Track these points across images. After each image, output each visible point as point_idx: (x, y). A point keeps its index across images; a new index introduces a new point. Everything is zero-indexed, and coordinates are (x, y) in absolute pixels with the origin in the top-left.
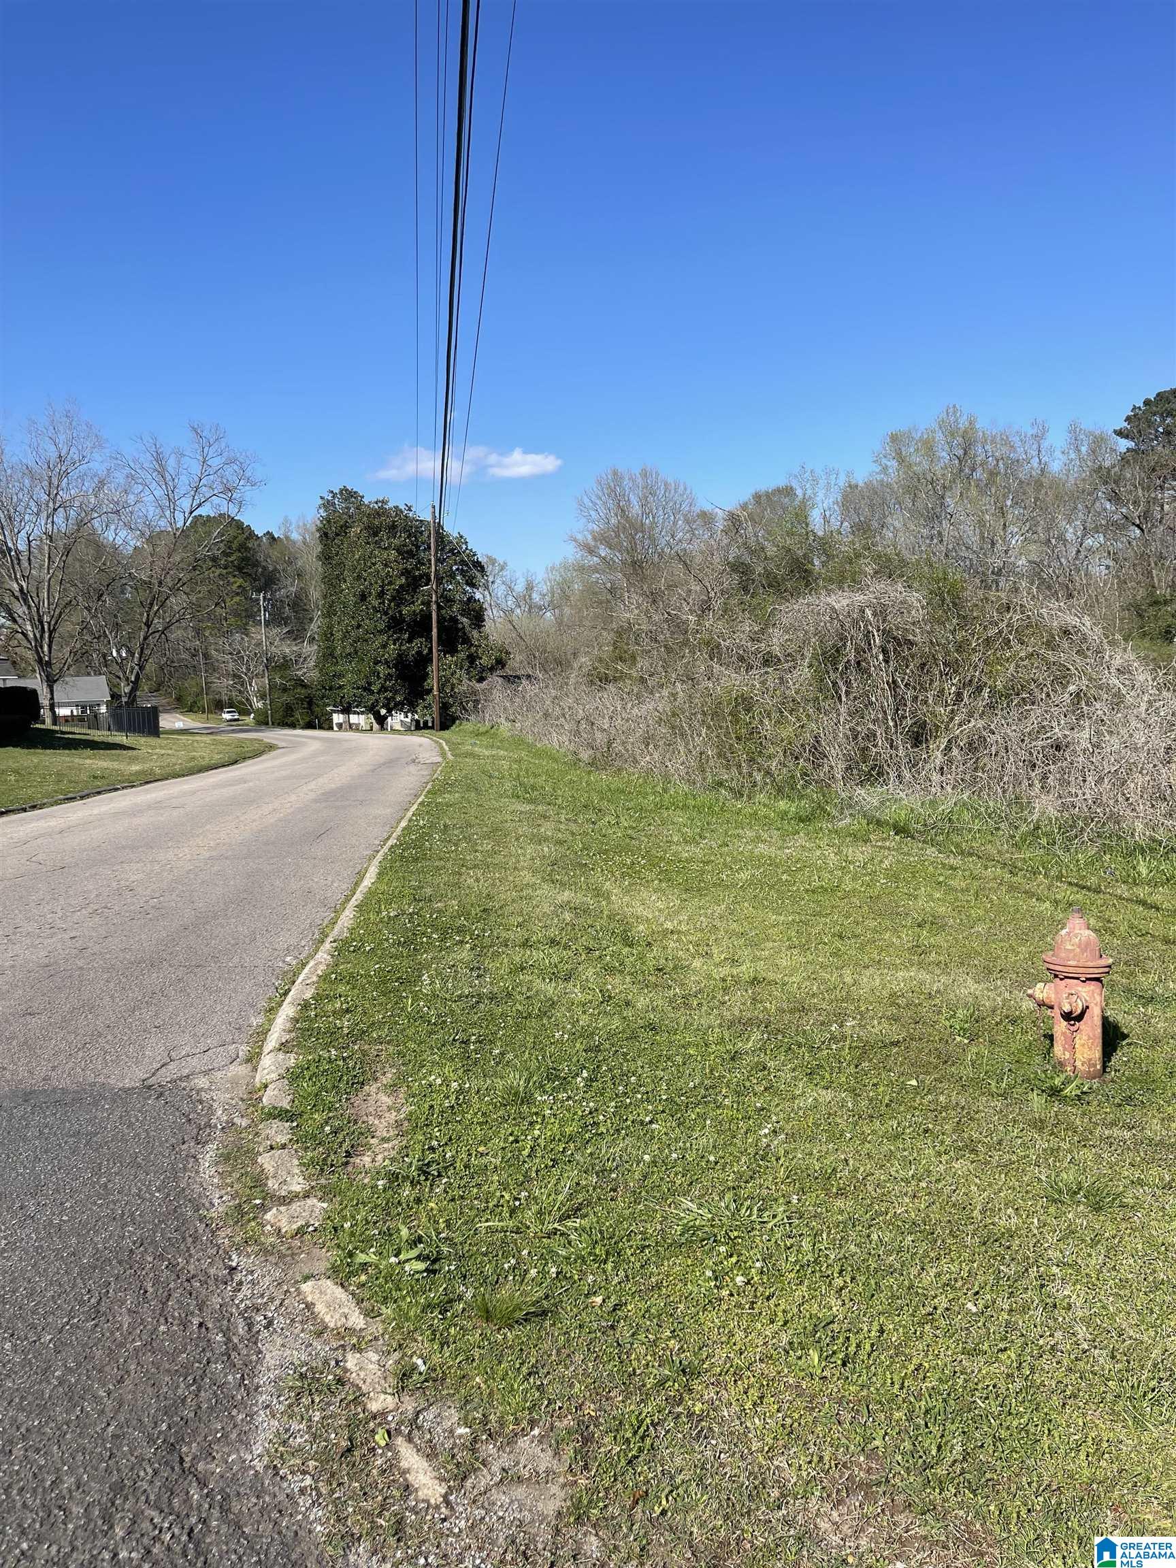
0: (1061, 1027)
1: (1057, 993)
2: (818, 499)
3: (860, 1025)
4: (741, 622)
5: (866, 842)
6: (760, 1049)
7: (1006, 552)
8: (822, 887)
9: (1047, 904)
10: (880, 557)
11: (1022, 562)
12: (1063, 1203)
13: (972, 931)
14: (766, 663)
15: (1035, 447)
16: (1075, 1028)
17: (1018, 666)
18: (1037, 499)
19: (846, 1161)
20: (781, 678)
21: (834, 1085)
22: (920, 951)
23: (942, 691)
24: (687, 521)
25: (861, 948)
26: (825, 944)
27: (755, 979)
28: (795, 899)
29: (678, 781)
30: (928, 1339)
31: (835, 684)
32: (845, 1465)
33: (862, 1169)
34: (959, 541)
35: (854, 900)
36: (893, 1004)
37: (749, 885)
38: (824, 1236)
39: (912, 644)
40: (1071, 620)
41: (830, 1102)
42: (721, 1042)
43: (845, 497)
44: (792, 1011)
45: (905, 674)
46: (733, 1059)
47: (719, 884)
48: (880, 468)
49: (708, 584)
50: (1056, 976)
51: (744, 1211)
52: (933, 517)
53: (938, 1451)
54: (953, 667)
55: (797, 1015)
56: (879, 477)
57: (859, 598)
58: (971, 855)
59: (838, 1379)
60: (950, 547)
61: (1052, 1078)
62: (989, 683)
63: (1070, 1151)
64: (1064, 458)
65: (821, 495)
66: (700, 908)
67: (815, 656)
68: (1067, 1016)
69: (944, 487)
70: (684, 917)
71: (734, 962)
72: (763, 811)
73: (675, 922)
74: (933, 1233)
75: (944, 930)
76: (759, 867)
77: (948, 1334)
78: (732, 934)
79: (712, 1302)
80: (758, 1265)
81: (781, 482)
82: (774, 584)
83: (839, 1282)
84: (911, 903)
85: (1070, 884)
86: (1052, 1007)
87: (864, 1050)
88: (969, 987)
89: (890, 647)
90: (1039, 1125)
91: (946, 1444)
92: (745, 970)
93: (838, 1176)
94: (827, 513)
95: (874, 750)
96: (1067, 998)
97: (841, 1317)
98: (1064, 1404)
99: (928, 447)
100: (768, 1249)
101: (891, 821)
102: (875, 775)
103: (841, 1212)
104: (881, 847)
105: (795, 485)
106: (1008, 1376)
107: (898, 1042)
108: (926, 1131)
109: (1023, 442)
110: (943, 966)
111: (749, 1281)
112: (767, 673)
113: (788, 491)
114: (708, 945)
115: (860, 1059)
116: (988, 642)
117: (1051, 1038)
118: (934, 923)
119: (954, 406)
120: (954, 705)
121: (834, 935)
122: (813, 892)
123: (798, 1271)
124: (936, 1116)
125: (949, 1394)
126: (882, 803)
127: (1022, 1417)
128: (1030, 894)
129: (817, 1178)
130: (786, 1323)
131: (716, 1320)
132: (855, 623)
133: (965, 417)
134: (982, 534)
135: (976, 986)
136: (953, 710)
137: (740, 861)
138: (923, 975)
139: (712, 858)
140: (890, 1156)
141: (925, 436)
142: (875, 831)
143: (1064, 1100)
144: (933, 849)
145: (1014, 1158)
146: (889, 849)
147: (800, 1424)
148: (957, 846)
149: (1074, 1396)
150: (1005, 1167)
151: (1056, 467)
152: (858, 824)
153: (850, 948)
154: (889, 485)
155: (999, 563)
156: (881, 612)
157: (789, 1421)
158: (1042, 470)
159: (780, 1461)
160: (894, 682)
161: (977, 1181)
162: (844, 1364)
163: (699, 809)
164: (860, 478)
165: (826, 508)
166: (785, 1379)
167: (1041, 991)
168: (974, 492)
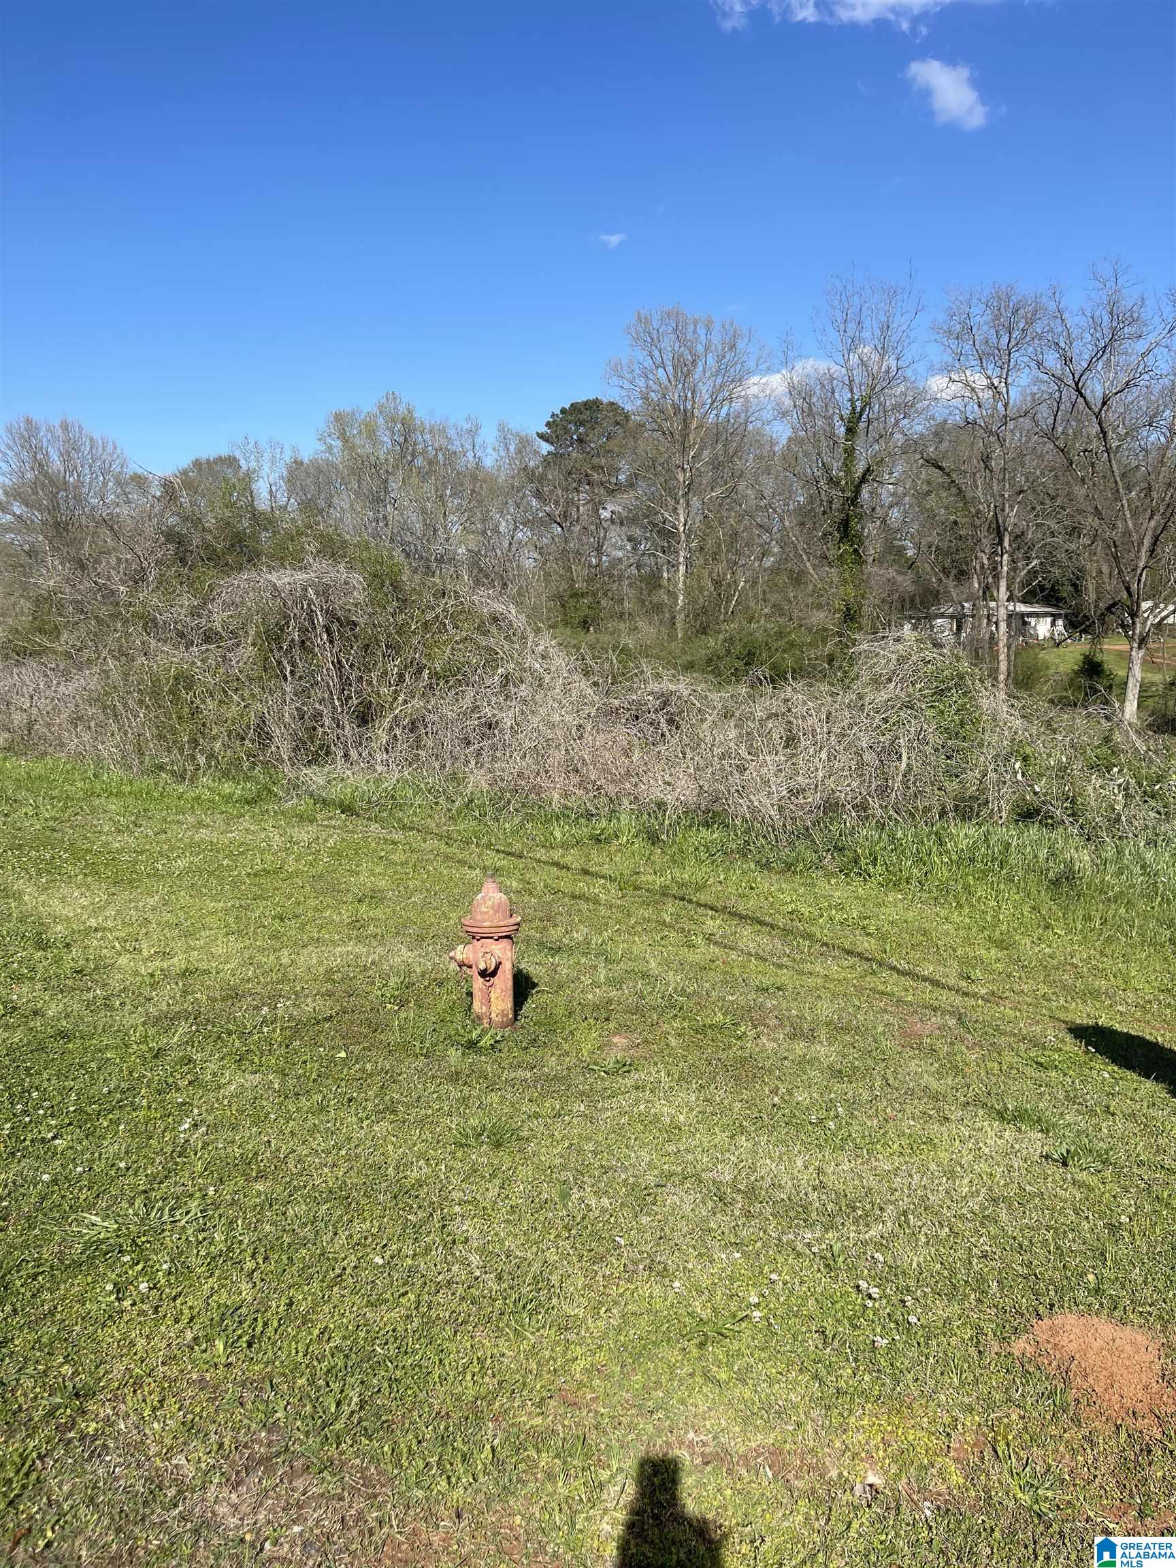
0: (478, 983)
1: (475, 952)
2: (263, 472)
3: (294, 1005)
4: (178, 595)
5: (311, 822)
6: (187, 1042)
7: (447, 540)
8: (264, 870)
9: (478, 871)
10: (322, 536)
11: (462, 550)
12: (468, 1146)
13: (409, 901)
14: (208, 640)
15: (470, 441)
16: (490, 983)
17: (453, 649)
18: (473, 491)
19: (269, 1142)
20: (224, 657)
21: (264, 1068)
22: (358, 925)
23: (385, 673)
24: (118, 483)
25: (302, 928)
26: (264, 927)
27: (186, 970)
28: (234, 884)
29: (112, 767)
30: (335, 1300)
31: (279, 663)
32: (246, 1446)
33: (284, 1148)
34: (405, 527)
35: (297, 880)
36: (330, 980)
37: (187, 873)
38: (239, 1222)
39: (356, 625)
40: (500, 608)
41: (257, 1086)
42: (144, 1039)
43: (290, 472)
44: (223, 1000)
45: (350, 654)
46: (156, 1057)
47: (155, 874)
48: (324, 447)
49: (140, 553)
50: (474, 938)
51: (153, 1214)
52: (377, 501)
53: (337, 1407)
54: (394, 648)
55: (230, 1003)
56: (324, 456)
57: (302, 576)
58: (411, 829)
59: (243, 1362)
60: (396, 531)
61: (470, 1032)
62: (428, 664)
63: (479, 1098)
64: (495, 455)
65: (266, 469)
66: (130, 901)
67: (258, 634)
68: (484, 974)
69: (388, 472)
70: (111, 912)
71: (165, 955)
72: (207, 794)
73: (100, 918)
74: (348, 1198)
75: (383, 904)
76: (199, 854)
77: (354, 1292)
78: (163, 925)
79: (113, 1316)
80: (165, 1267)
81: (224, 452)
82: (213, 558)
83: (250, 1265)
84: (352, 879)
85: (498, 851)
86: (470, 967)
87: (296, 1029)
88: (403, 956)
89: (335, 627)
90: (455, 1077)
91: (346, 1397)
92: (178, 963)
93: (260, 1158)
94: (274, 488)
95: (320, 730)
96: (483, 957)
97: (249, 1299)
98: (455, 1332)
99: (370, 431)
100: (177, 1247)
101: (337, 800)
102: (320, 755)
103: (259, 1195)
104: (327, 826)
105: (238, 455)
106: (407, 1317)
107: (331, 1017)
108: (350, 1100)
109: (460, 435)
110: (379, 938)
111: (155, 1285)
112: (207, 650)
113: (231, 461)
114: (137, 940)
115: (291, 1039)
116: (426, 625)
117: (470, 994)
118: (374, 897)
119: (393, 393)
120: (397, 685)
121: (274, 918)
122: (255, 875)
123: (209, 1264)
124: (361, 1084)
125: (351, 1349)
126: (329, 782)
127: (417, 1354)
128: (462, 863)
129: (237, 1165)
130: (191, 1319)
131: (116, 1334)
132: (298, 602)
133: (404, 405)
134: (425, 520)
135: (409, 953)
136: (396, 691)
137: (179, 848)
138: (361, 949)
139: (147, 847)
140: (314, 1130)
141: (368, 419)
142: (321, 810)
143: (480, 1051)
144: (378, 825)
145: (430, 1112)
146: (334, 827)
147: (201, 1417)
148: (400, 820)
149: (464, 1322)
150: (421, 1123)
151: (488, 462)
152: (304, 805)
153: (290, 929)
154: (333, 465)
155: (441, 550)
156: (324, 592)
157: (190, 1417)
158: (477, 464)
159: (180, 1460)
160: (339, 662)
161: (394, 1139)
162: (250, 1345)
163: (137, 796)
164: (306, 456)
165: (272, 482)
166: (188, 1376)
167: (461, 953)
168: (415, 480)
